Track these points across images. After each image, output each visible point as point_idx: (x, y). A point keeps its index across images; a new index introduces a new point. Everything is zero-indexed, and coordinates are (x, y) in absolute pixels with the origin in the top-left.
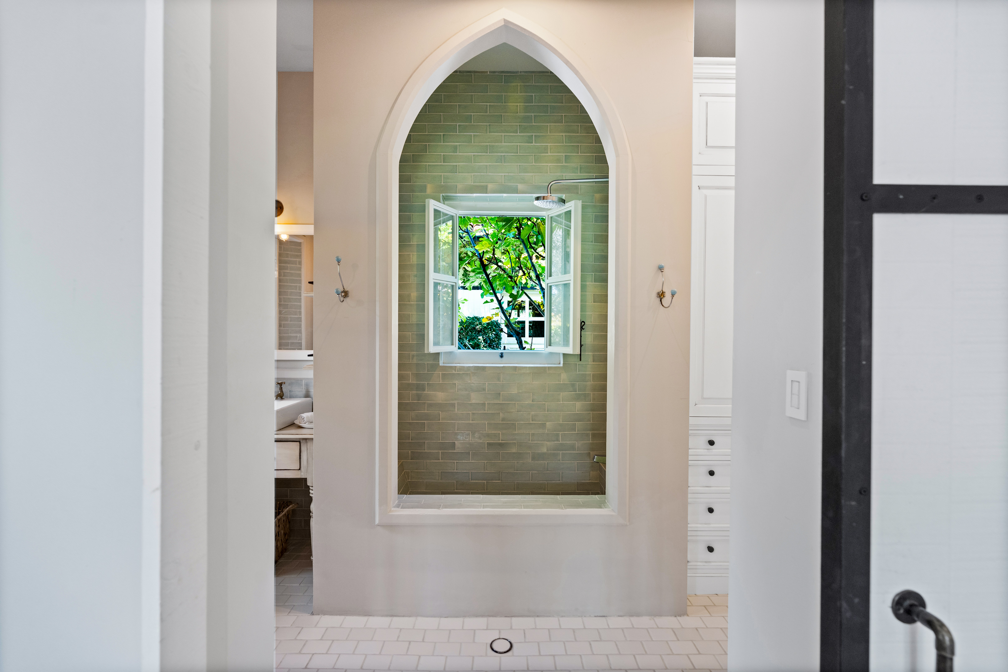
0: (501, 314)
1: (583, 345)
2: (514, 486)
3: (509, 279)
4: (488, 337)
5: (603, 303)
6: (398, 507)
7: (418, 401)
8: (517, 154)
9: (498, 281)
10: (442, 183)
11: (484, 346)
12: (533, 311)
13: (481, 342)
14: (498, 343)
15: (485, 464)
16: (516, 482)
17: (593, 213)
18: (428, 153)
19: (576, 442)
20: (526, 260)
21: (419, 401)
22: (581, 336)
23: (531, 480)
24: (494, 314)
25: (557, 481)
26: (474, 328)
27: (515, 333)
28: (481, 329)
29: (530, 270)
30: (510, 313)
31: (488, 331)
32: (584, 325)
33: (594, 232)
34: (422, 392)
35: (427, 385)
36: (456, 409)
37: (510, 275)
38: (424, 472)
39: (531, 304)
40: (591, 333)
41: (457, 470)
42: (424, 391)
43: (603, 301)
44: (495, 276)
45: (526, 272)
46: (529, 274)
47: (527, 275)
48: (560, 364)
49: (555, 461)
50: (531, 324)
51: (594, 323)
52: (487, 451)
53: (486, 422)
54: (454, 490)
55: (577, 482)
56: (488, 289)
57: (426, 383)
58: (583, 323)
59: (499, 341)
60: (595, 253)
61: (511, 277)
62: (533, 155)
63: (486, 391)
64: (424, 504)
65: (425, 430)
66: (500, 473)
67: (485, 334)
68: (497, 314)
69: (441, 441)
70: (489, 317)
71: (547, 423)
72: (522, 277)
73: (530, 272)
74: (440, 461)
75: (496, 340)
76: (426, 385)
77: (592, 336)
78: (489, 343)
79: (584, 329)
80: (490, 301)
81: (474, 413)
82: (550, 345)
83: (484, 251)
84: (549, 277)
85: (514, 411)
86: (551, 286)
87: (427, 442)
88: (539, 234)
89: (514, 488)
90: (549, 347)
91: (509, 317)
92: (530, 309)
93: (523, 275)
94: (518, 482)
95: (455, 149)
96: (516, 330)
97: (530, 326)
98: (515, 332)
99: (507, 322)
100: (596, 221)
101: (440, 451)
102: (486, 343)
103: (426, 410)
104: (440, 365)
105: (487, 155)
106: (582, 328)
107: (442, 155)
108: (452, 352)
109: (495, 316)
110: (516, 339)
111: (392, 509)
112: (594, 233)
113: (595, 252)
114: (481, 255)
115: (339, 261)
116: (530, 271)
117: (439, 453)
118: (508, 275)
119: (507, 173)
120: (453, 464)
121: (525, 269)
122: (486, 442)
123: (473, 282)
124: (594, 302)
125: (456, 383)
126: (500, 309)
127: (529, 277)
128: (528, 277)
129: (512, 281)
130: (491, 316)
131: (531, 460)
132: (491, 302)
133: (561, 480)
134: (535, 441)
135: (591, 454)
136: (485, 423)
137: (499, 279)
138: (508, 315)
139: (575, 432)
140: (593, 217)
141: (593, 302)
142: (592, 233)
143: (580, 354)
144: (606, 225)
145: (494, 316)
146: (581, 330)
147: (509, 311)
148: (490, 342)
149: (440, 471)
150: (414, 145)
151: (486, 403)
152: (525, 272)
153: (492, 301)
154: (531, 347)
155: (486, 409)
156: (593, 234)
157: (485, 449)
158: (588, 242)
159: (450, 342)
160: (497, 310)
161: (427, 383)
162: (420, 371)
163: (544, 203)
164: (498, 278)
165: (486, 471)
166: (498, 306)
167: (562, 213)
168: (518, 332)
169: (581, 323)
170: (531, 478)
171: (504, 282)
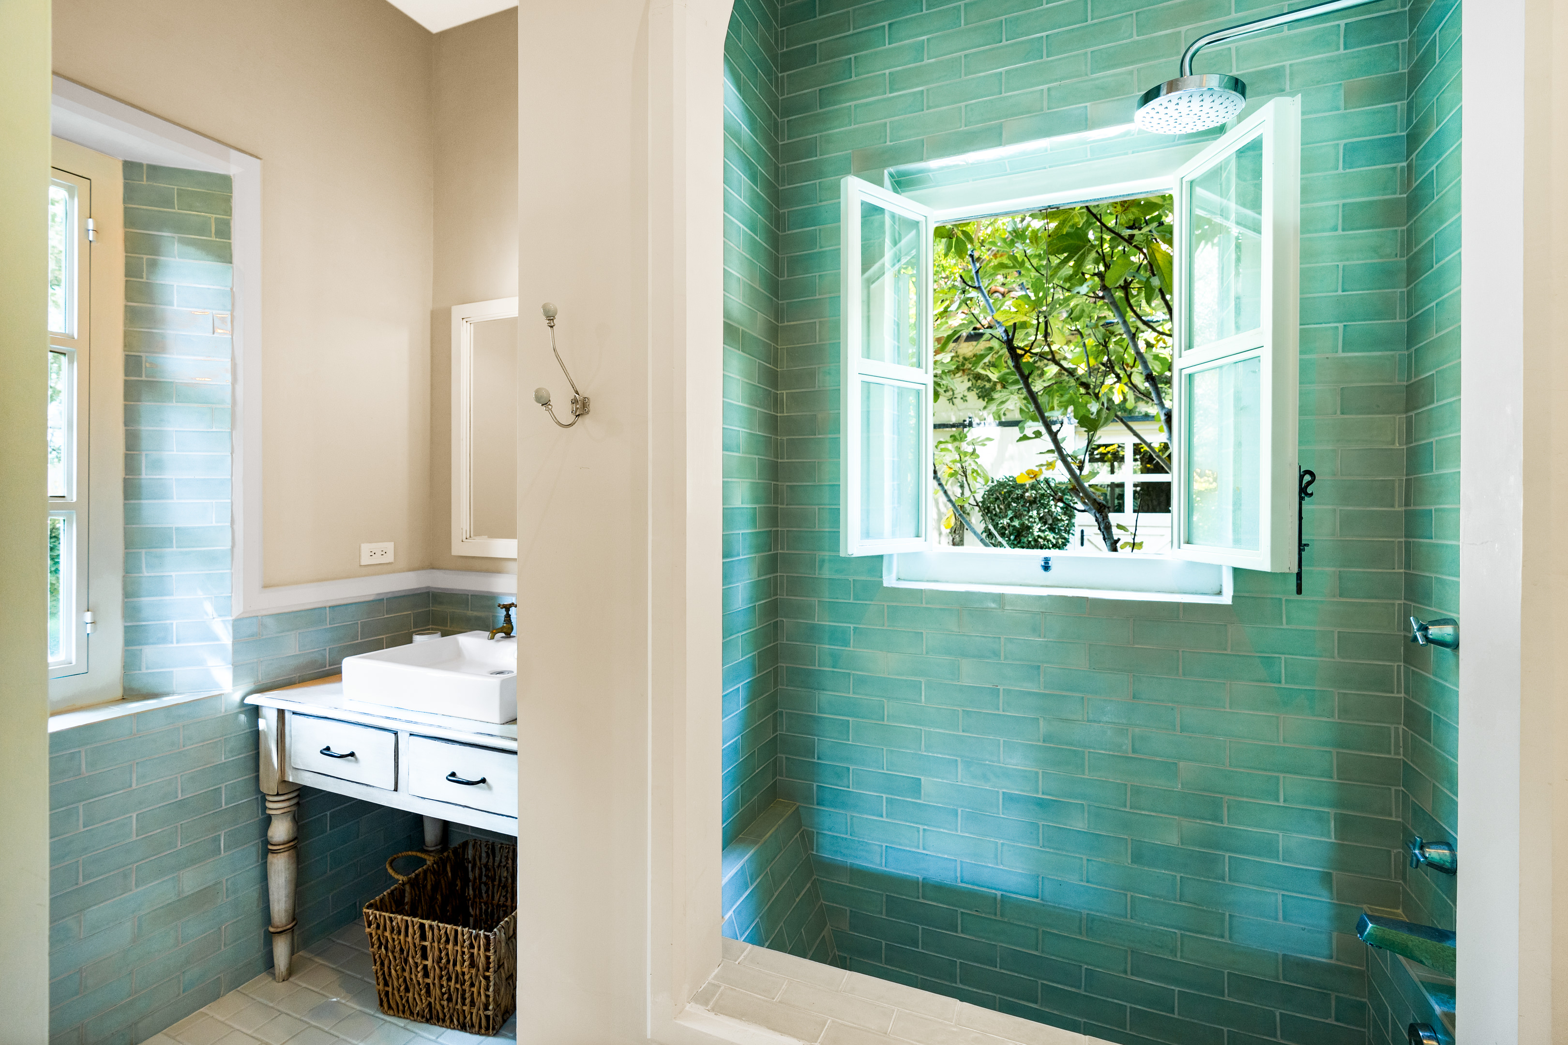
0: (1060, 464)
1: (1307, 545)
2: (1081, 921)
3: (1082, 390)
4: (1048, 512)
5: (1379, 413)
6: (706, 1003)
7: (833, 667)
8: (1085, 24)
9: (1057, 398)
10: (888, 143)
11: (1040, 529)
12: (1141, 464)
13: (1035, 522)
14: (1068, 524)
15: (996, 849)
16: (1086, 912)
17: (1336, 142)
18: (854, 78)
19: (1281, 835)
20: (1122, 346)
21: (835, 668)
22: (1300, 518)
23: (1129, 916)
24: (1042, 465)
25: (1212, 935)
26: (1022, 496)
27: (1093, 506)
28: (1035, 498)
29: (1132, 367)
30: (1080, 462)
31: (1049, 502)
32: (1309, 483)
33: (1344, 197)
34: (843, 648)
35: (854, 633)
36: (923, 698)
37: (1084, 380)
38: (846, 839)
39: (1137, 450)
40: (1330, 507)
41: (924, 849)
42: (846, 646)
43: (1378, 406)
44: (1049, 386)
45: (1122, 374)
46: (1129, 376)
47: (1125, 379)
48: (1220, 593)
49: (1209, 877)
50: (1138, 489)
51: (1345, 478)
52: (1003, 814)
53: (1002, 740)
54: (918, 898)
55: (1284, 955)
56: (1029, 410)
57: (852, 626)
58: (1307, 478)
59: (1070, 520)
60: (1347, 263)
61: (1086, 386)
62: (1132, 14)
63: (1000, 657)
64: (780, 1002)
65: (849, 740)
66: (1040, 879)
67: (1044, 506)
68: (1050, 465)
69: (887, 770)
70: (1032, 470)
71: (1182, 764)
72: (1114, 386)
73: (1131, 373)
74: (884, 819)
75: (1064, 518)
76: (852, 631)
77: (1338, 516)
78: (1051, 525)
79: (1311, 494)
80: (1034, 436)
81: (968, 711)
82: (1188, 542)
83: (1015, 324)
84: (1185, 350)
85: (1080, 719)
86: (1190, 377)
87: (853, 769)
88: (1154, 275)
89: (1080, 928)
90: (1184, 546)
91: (1078, 472)
92: (1135, 460)
93: (1115, 383)
94: (1092, 913)
95: (920, 49)
96: (1095, 500)
97: (1135, 492)
98: (1093, 504)
99: (1072, 480)
100: (1349, 163)
101: (884, 796)
102: (1045, 523)
103: (851, 692)
104: (885, 585)
105: (1002, 47)
106: (1303, 492)
107: (887, 74)
108: (916, 554)
109: (1047, 469)
110: (1096, 521)
111: (688, 1007)
112: (1341, 202)
113: (1348, 260)
114: (1010, 334)
115: (550, 318)
116: (1133, 370)
117: (882, 800)
118: (1079, 382)
119: (1056, 80)
120: (916, 833)
121: (1120, 369)
122: (1001, 791)
123: (1003, 402)
124: (1342, 413)
125: (922, 633)
126: (1056, 453)
127: (1129, 385)
128: (1127, 386)
129: (1088, 393)
130: (1037, 469)
131: (1130, 861)
132: (1036, 437)
133: (1227, 934)
134: (1144, 810)
135: (1334, 878)
136: (999, 740)
137: (1061, 392)
138: (1074, 467)
139: (1276, 804)
140: (1338, 153)
141: (1339, 412)
142: (1335, 202)
143: (1299, 576)
144: (1387, 169)
145: (1044, 468)
146: (1301, 499)
147: (1079, 458)
148: (1053, 521)
149: (884, 845)
150: (823, 65)
151: (1001, 691)
152: (1121, 376)
153: (1038, 434)
154: (1134, 539)
155: (1001, 705)
156: (1338, 205)
157: (998, 809)
158: (1323, 231)
159: (912, 529)
160: (1051, 455)
161: (854, 627)
162: (837, 598)
163: (1168, 105)
164: (1058, 391)
165: (1001, 867)
166: (1052, 447)
167: (1227, 161)
168: (1099, 504)
169: (1301, 478)
170: (1129, 912)
171: (1071, 397)
